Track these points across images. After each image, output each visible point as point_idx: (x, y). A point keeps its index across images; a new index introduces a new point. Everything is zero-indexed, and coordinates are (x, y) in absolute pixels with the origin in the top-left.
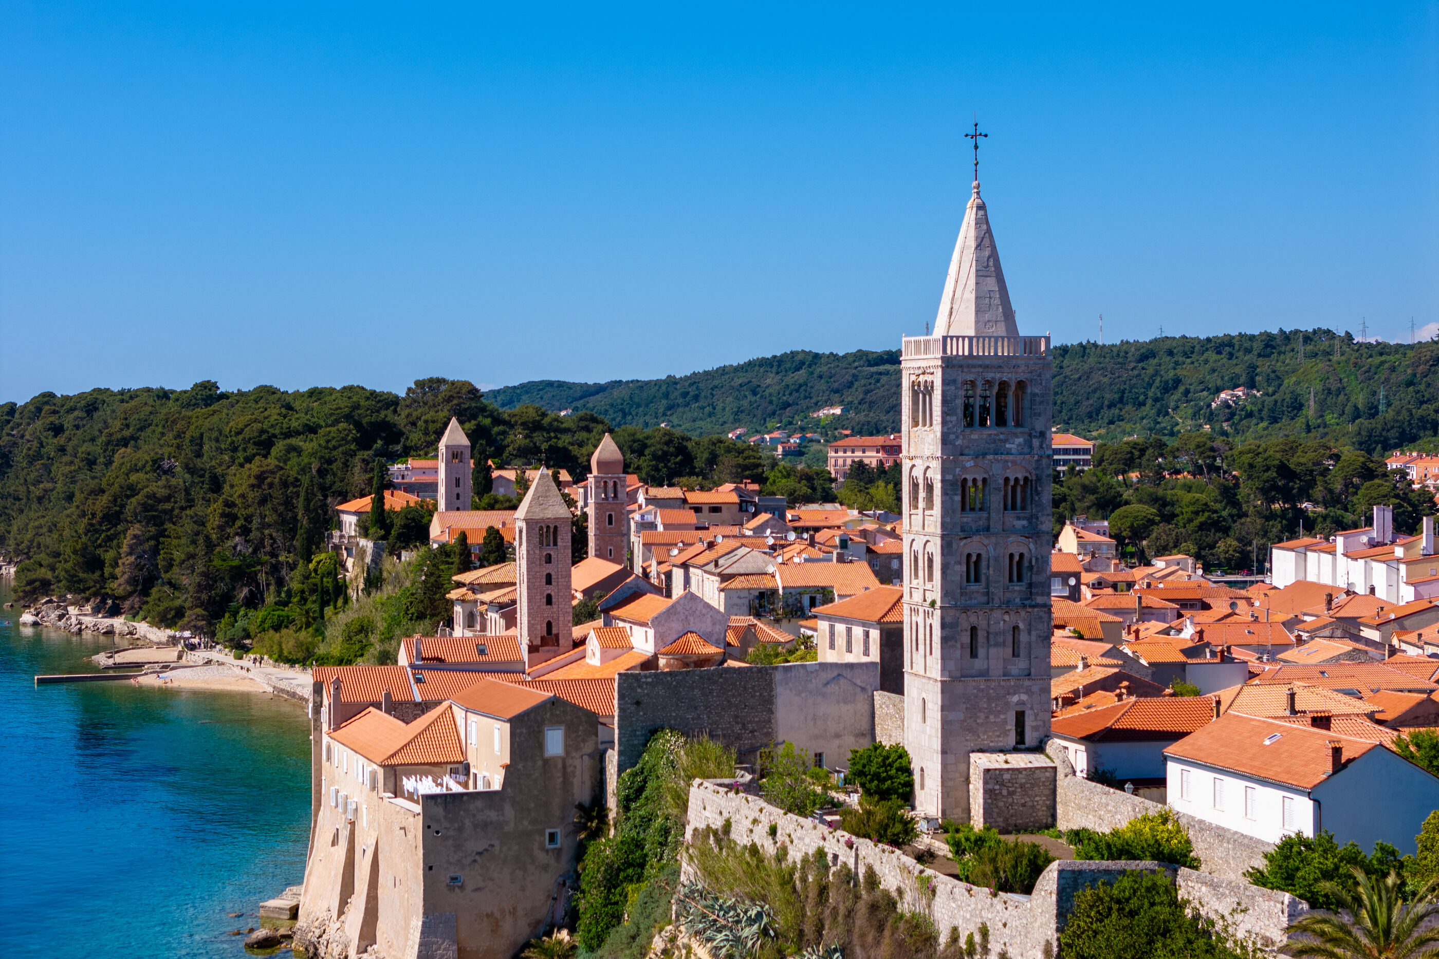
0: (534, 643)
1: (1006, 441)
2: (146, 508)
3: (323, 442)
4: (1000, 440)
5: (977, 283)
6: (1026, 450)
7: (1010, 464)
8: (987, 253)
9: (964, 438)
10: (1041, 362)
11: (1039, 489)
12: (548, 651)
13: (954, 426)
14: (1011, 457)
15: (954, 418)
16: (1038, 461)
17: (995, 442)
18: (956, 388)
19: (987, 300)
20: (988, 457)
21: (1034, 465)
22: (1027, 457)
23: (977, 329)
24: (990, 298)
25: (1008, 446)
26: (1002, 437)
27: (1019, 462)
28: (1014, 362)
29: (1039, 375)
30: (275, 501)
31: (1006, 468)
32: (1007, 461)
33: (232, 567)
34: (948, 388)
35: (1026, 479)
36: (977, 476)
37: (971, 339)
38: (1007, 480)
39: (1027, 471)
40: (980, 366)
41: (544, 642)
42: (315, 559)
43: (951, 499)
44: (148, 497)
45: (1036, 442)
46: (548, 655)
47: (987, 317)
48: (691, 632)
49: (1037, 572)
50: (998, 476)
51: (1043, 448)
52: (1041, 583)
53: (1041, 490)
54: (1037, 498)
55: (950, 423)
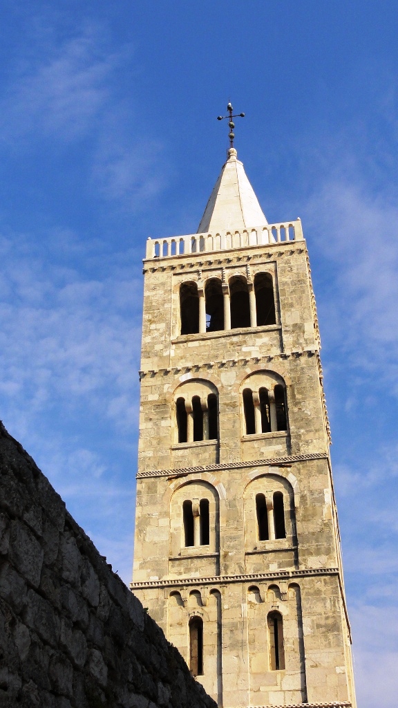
1: (243, 343)
4: (232, 343)
9: (178, 347)
15: (162, 325)
16: (293, 361)
18: (166, 292)
21: (287, 367)
25: (245, 349)
26: (235, 339)
27: (263, 365)
31: (240, 377)
32: (243, 367)
34: (153, 293)
35: (277, 388)
36: (198, 393)
38: (247, 392)
39: (277, 376)
43: (156, 425)
45: (288, 338)
49: (304, 516)
50: (230, 388)
51: (301, 344)
52: (313, 534)
53: (302, 398)
54: (296, 409)
55: (156, 331)
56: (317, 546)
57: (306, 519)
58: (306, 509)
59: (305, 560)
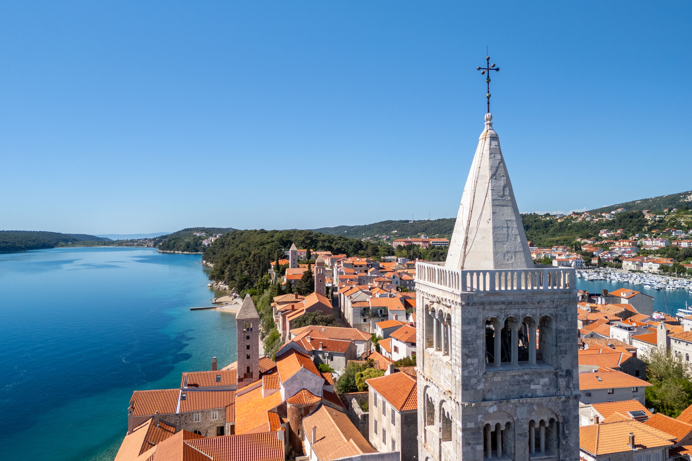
0: (241, 377)
1: (531, 381)
2: (235, 260)
3: (271, 246)
4: (524, 381)
5: (494, 213)
6: (552, 390)
7: (535, 407)
8: (502, 182)
9: (486, 381)
10: (566, 296)
11: (566, 432)
12: (248, 380)
13: (475, 369)
14: (537, 400)
15: (475, 361)
16: (565, 402)
17: (518, 383)
18: (478, 328)
19: (505, 229)
20: (513, 401)
21: (561, 407)
22: (553, 398)
23: (496, 263)
24: (508, 228)
25: (533, 387)
26: (526, 377)
27: (545, 404)
28: (539, 297)
29: (565, 310)
30: (257, 261)
31: (530, 412)
32: (532, 404)
33: (244, 279)
34: (468, 327)
35: (552, 421)
36: (500, 421)
37: (492, 273)
38: (532, 423)
39: (553, 412)
40: (503, 303)
41: (246, 376)
42: (264, 276)
43: (473, 448)
44: (235, 258)
45: (562, 382)
46: (247, 383)
47: (506, 247)
48: (304, 389)
50: (523, 421)
55: (471, 366)
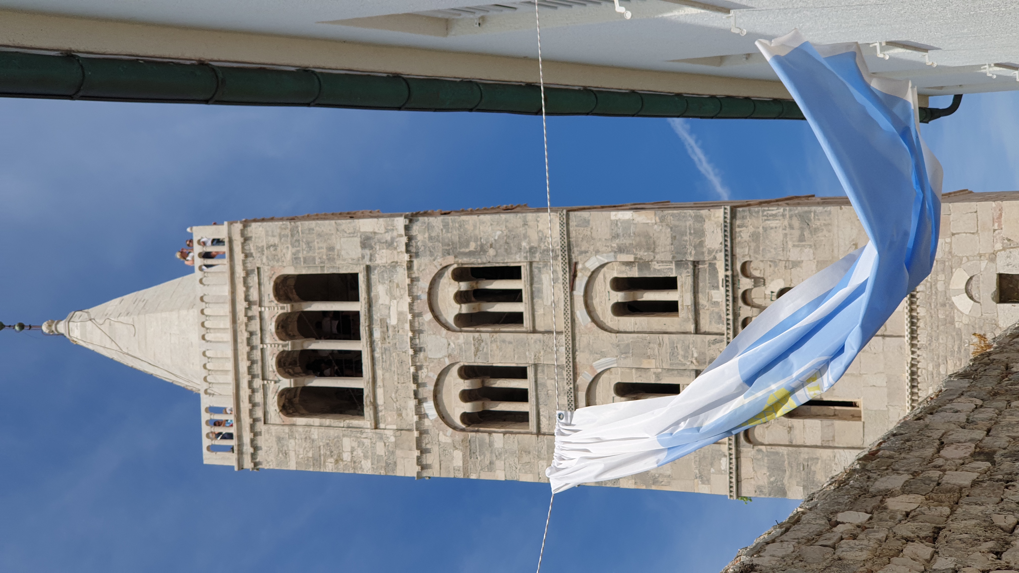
1: (385, 324)
7: (429, 317)
11: (472, 246)
15: (347, 443)
17: (388, 351)
26: (377, 334)
31: (437, 330)
32: (422, 325)
36: (457, 392)
38: (461, 319)
49: (648, 249)
50: (452, 346)
51: (393, 239)
52: (674, 238)
53: (476, 241)
54: (491, 252)
55: (355, 453)
56: (690, 234)
57: (651, 247)
58: (639, 246)
59: (710, 252)
